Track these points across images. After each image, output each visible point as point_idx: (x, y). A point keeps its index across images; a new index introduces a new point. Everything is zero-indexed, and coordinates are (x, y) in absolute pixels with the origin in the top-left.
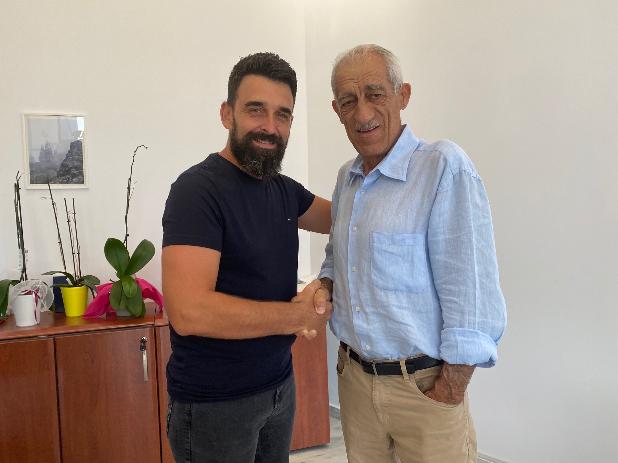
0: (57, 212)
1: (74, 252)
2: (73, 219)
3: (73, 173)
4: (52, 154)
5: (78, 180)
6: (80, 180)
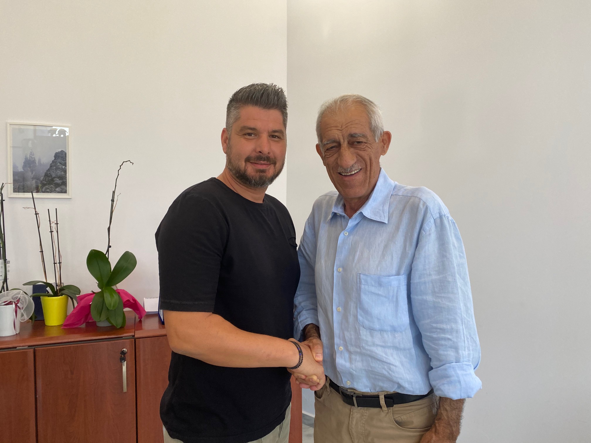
0: (40, 222)
1: (55, 262)
2: (55, 228)
3: (56, 182)
4: (36, 163)
5: (61, 189)
6: (63, 190)
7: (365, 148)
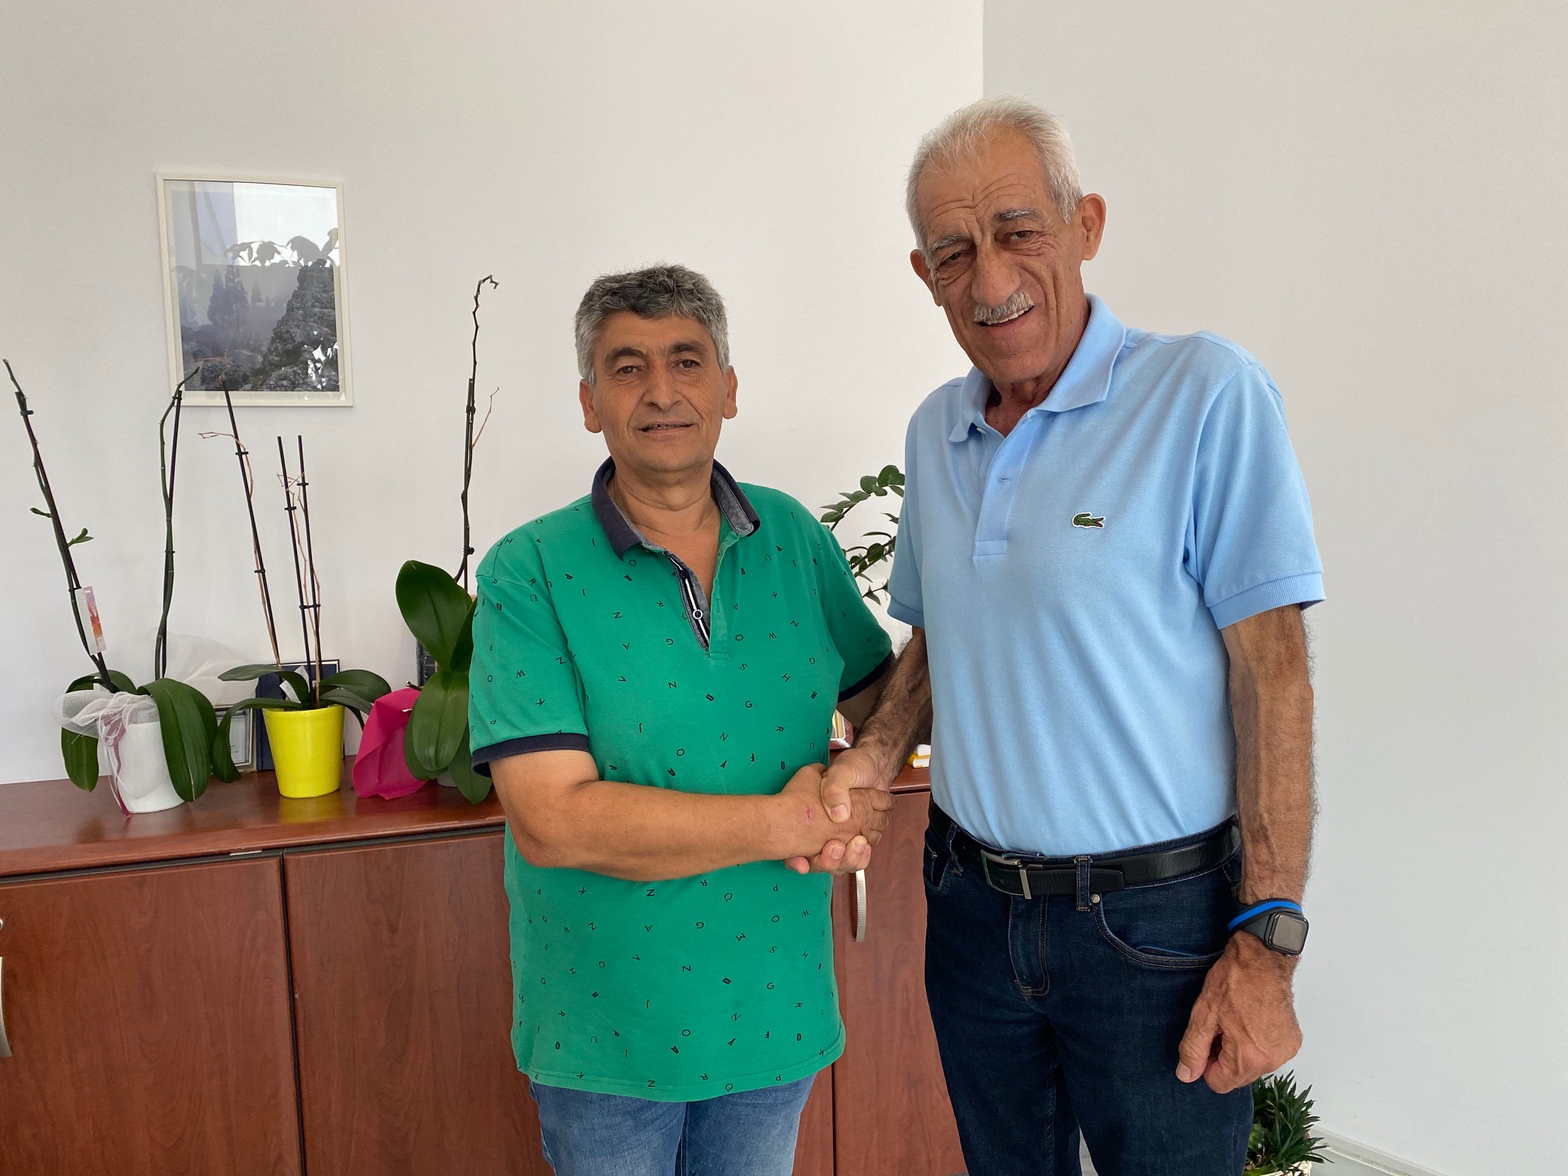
0: (251, 481)
2: (300, 500)
4: (246, 299)
6: (331, 382)
7: (1039, 248)
